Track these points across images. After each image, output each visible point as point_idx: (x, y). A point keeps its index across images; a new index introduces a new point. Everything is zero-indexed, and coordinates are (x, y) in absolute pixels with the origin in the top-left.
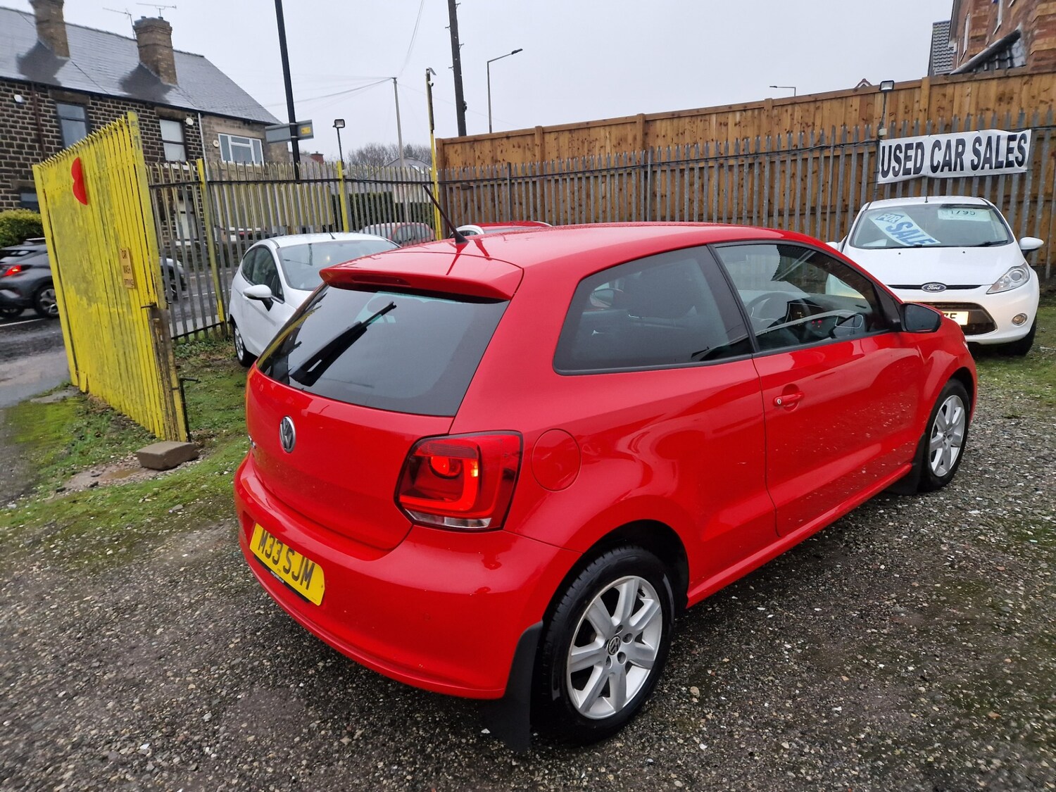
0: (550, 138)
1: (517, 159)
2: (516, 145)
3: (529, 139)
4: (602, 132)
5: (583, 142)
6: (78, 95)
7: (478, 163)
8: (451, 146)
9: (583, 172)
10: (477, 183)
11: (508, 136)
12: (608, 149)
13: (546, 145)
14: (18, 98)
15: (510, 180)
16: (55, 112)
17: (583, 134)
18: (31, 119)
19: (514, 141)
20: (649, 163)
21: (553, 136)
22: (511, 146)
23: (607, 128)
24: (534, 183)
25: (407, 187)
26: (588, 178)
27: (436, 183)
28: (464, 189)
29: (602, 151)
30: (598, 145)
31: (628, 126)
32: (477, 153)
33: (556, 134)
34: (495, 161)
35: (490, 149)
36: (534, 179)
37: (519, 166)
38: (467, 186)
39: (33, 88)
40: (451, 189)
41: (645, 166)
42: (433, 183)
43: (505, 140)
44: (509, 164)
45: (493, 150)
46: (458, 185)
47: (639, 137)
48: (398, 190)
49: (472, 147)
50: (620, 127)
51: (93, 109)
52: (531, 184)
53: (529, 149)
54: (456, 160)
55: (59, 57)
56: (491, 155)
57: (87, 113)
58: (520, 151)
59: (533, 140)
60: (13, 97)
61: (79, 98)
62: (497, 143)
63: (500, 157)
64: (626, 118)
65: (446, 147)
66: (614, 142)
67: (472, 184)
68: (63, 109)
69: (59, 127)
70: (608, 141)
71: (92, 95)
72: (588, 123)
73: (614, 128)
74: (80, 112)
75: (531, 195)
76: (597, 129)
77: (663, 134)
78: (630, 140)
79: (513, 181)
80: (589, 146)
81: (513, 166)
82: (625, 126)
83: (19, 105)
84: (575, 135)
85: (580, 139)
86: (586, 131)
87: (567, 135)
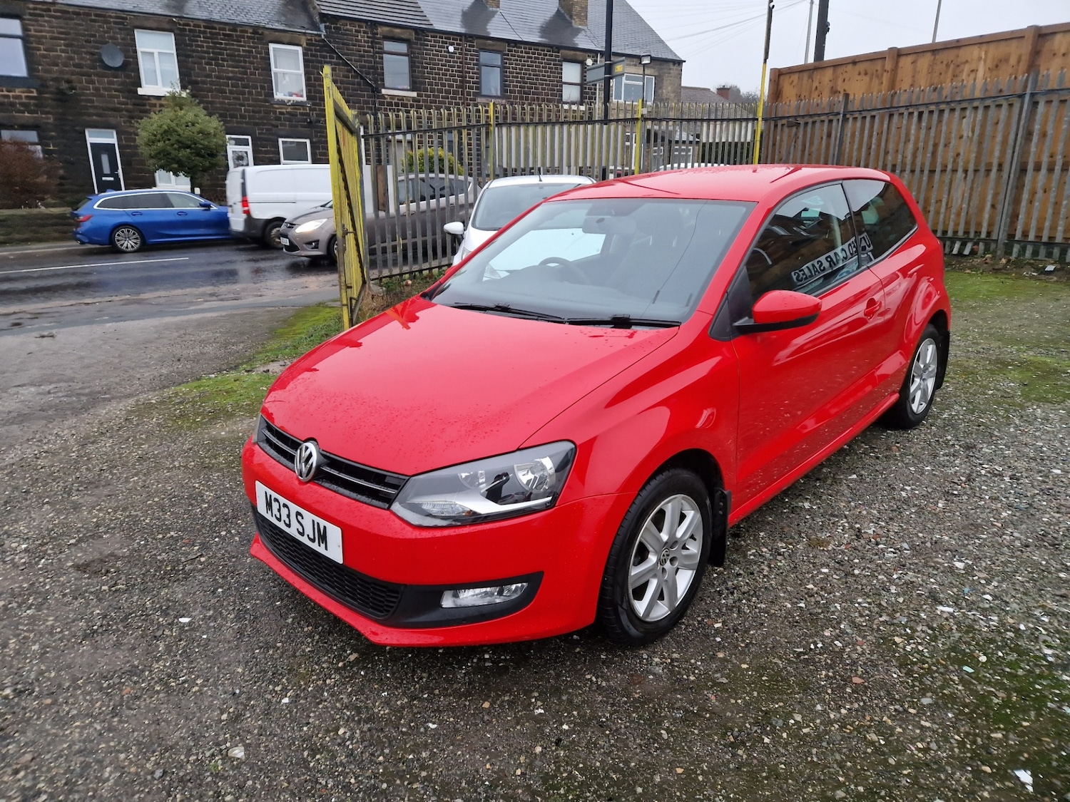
0: (905, 62)
1: (858, 89)
2: (863, 73)
3: (878, 65)
4: (975, 52)
5: (948, 66)
6: (499, 43)
7: (815, 94)
8: (788, 76)
9: (937, 104)
10: (807, 119)
11: (855, 61)
12: (980, 73)
13: (899, 71)
14: (451, 49)
15: (844, 115)
16: (477, 60)
17: (952, 54)
18: (458, 67)
19: (861, 67)
20: (1029, 91)
21: (910, 59)
22: (857, 73)
23: (984, 47)
24: (873, 117)
25: (721, 125)
26: (942, 112)
27: (760, 119)
28: (790, 126)
29: (972, 76)
30: (967, 68)
31: (1014, 43)
32: (816, 84)
33: (915, 55)
34: (834, 91)
35: (831, 78)
36: (873, 113)
37: (858, 97)
38: (794, 122)
39: (463, 38)
40: (776, 126)
41: (1021, 96)
42: (757, 119)
43: (850, 66)
44: (847, 96)
45: (834, 80)
46: (784, 121)
47: (1025, 58)
48: (708, 129)
49: (810, 77)
50: (1003, 43)
51: (508, 55)
52: (868, 119)
53: (877, 76)
54: (789, 91)
55: (491, 9)
56: (831, 84)
57: (503, 59)
58: (867, 78)
59: (884, 66)
60: (447, 48)
61: (499, 46)
62: (840, 70)
63: (839, 89)
64: (1012, 32)
65: (782, 78)
66: (989, 64)
67: (801, 121)
68: (485, 57)
69: (479, 73)
70: (982, 62)
71: (509, 42)
72: (958, 41)
73: (992, 46)
74: (497, 59)
75: (866, 132)
76: (972, 47)
77: (1063, 51)
78: (1013, 61)
79: (848, 116)
80: (954, 71)
81: (851, 97)
82: (1008, 42)
83: (452, 55)
84: (940, 56)
85: (945, 63)
86: (954, 52)
87: (929, 57)
